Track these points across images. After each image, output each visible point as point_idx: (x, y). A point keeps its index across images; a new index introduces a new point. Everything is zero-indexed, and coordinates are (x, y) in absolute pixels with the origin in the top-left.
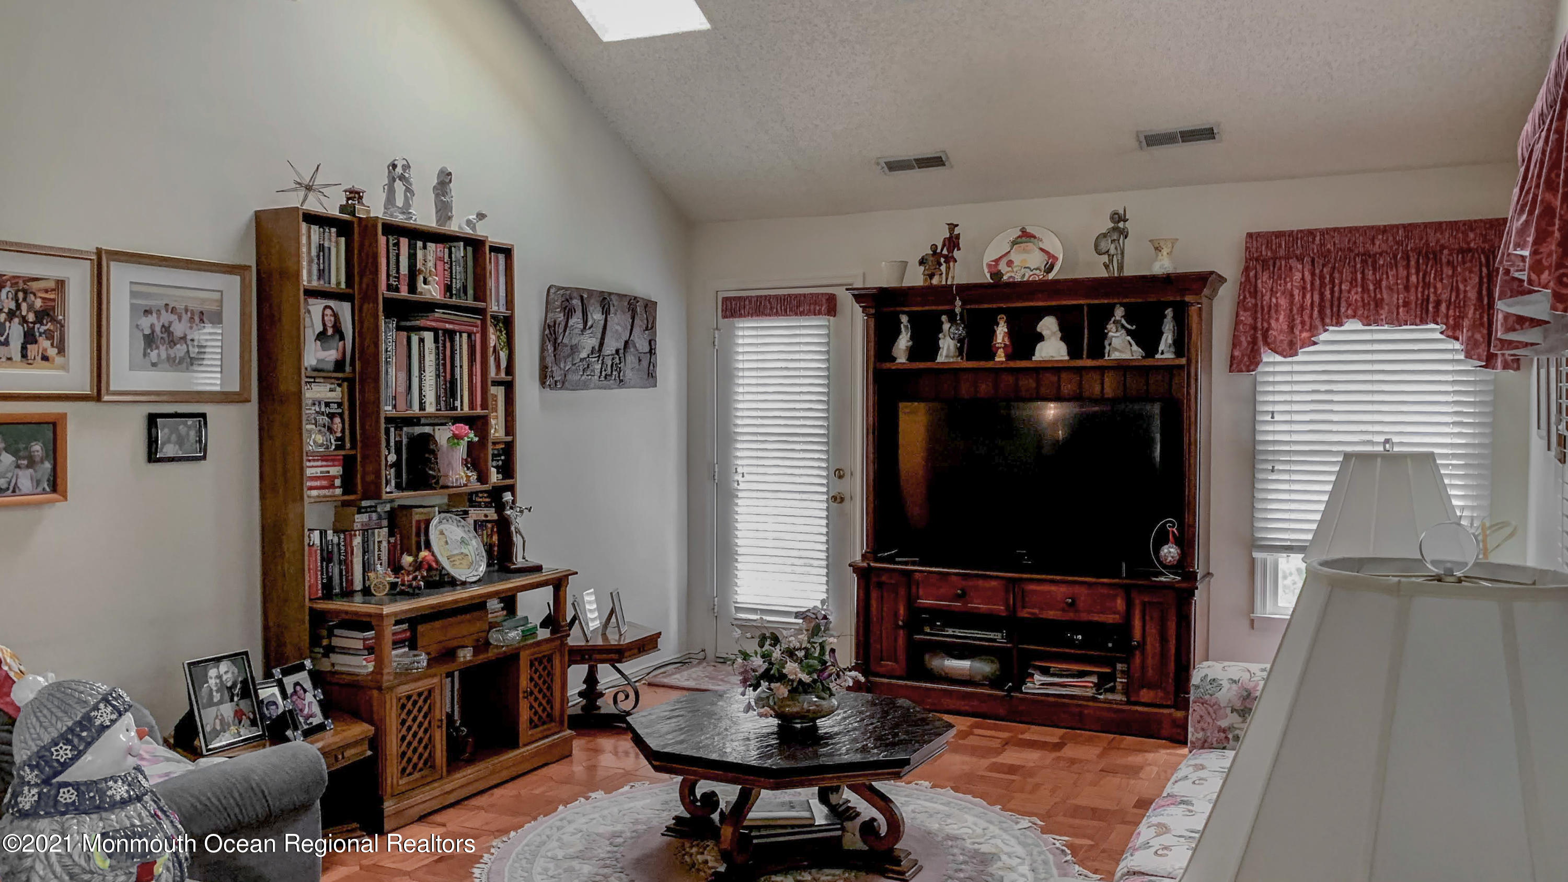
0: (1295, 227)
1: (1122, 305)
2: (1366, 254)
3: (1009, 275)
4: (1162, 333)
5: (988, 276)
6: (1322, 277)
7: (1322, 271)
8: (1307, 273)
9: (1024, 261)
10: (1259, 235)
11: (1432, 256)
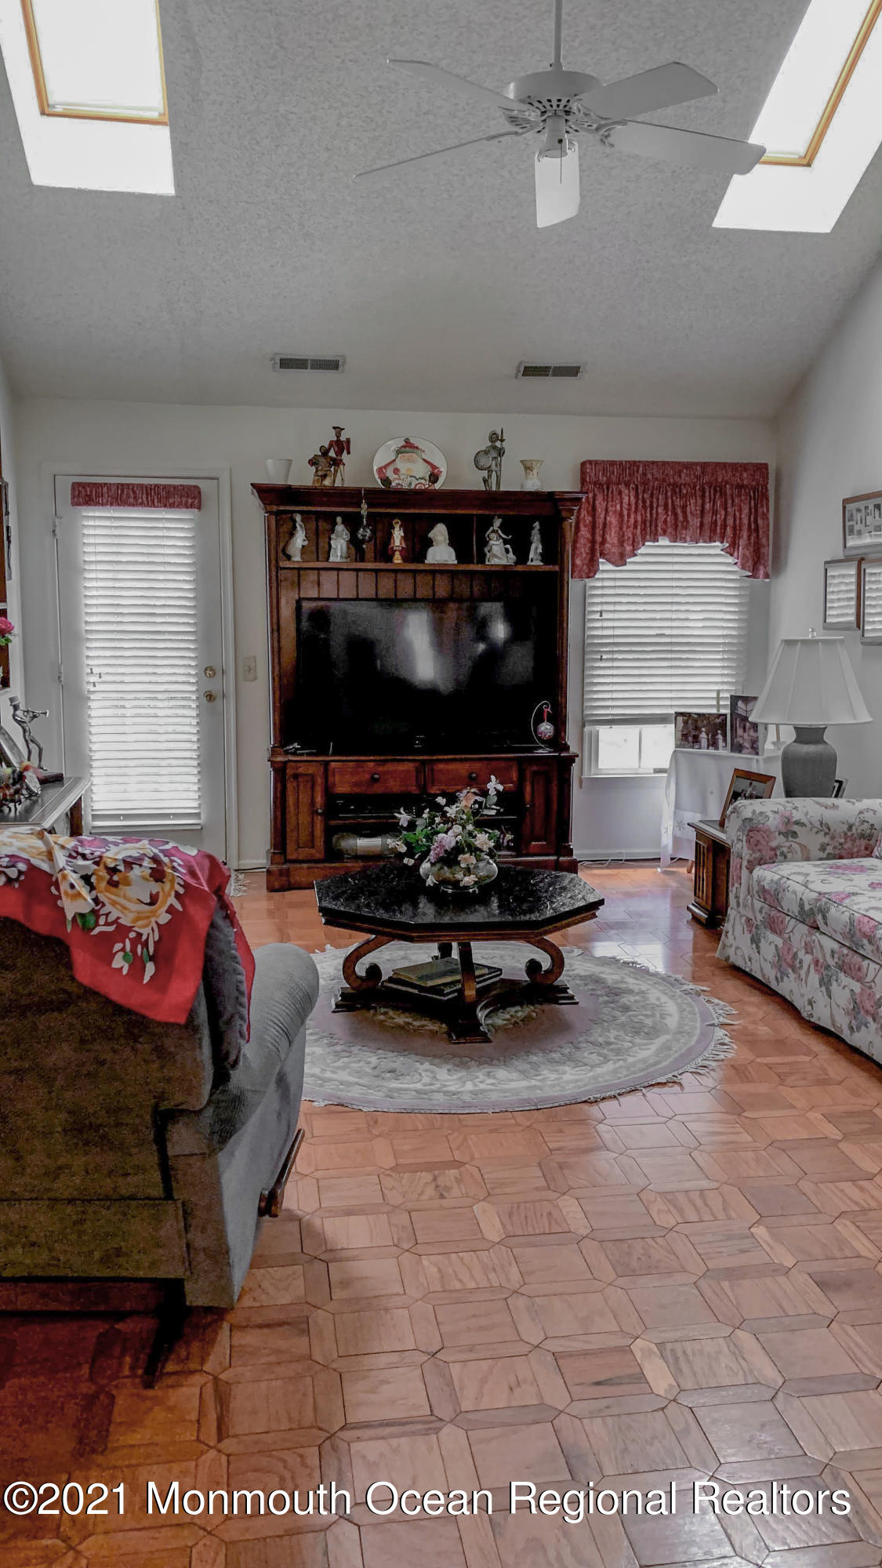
0: (624, 458)
1: (499, 517)
2: (675, 485)
3: (397, 482)
4: (531, 543)
5: (379, 481)
6: (644, 501)
7: (643, 497)
8: (632, 498)
9: (408, 469)
10: (596, 463)
11: (719, 489)
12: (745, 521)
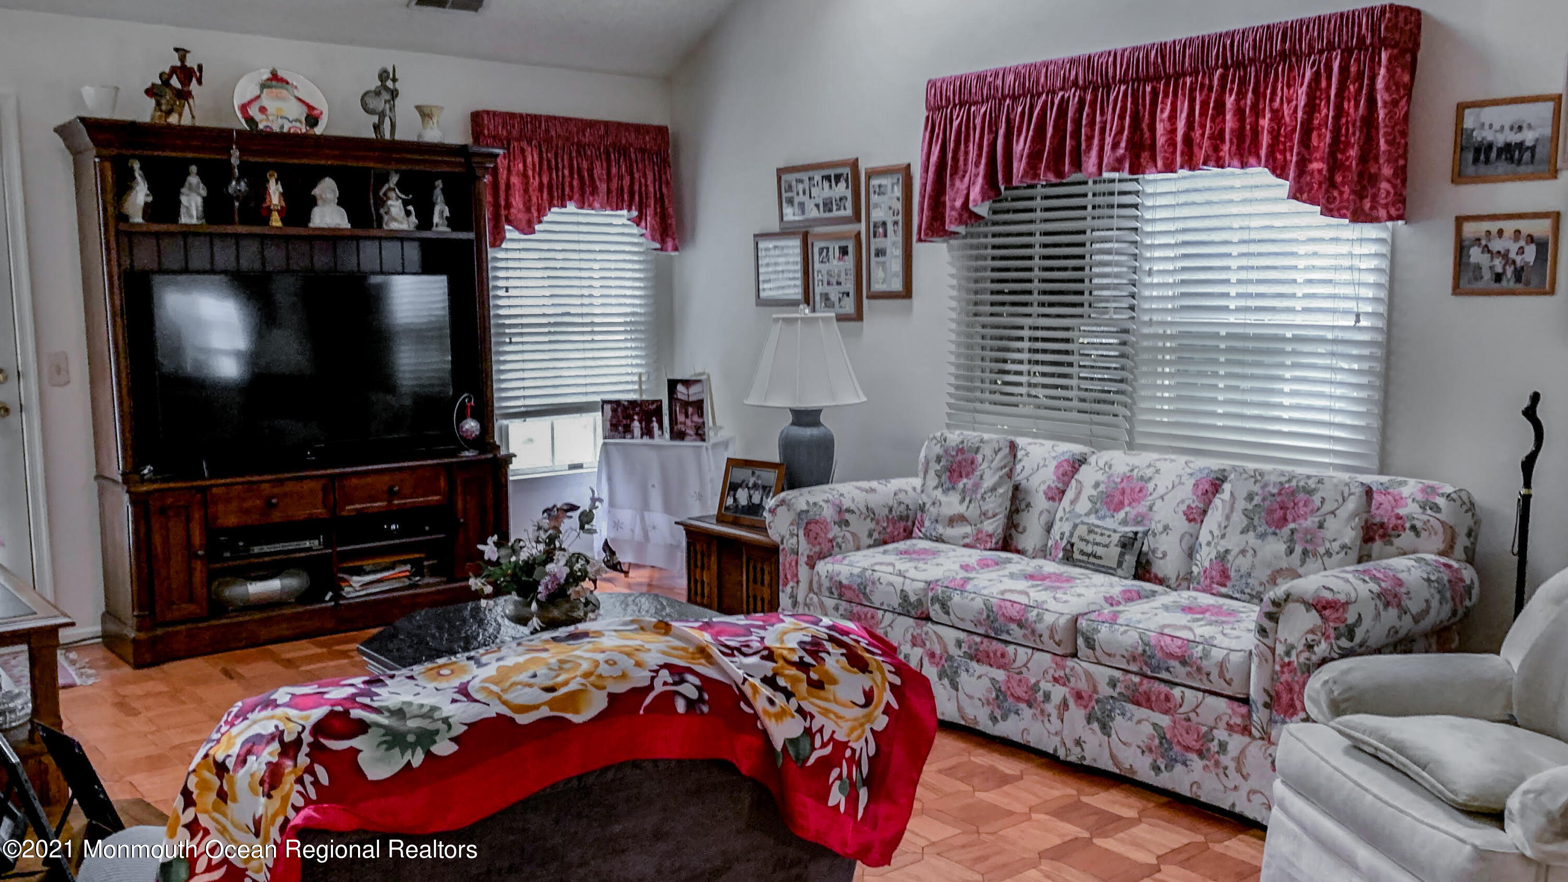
0: (524, 110)
1: (396, 172)
2: (579, 145)
3: (265, 123)
4: (433, 205)
5: (243, 121)
6: (548, 161)
7: (547, 156)
8: (535, 156)
9: (279, 109)
10: (495, 114)
11: (623, 151)
12: (651, 189)
